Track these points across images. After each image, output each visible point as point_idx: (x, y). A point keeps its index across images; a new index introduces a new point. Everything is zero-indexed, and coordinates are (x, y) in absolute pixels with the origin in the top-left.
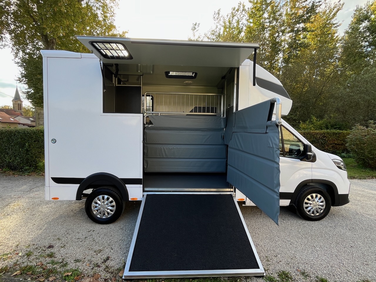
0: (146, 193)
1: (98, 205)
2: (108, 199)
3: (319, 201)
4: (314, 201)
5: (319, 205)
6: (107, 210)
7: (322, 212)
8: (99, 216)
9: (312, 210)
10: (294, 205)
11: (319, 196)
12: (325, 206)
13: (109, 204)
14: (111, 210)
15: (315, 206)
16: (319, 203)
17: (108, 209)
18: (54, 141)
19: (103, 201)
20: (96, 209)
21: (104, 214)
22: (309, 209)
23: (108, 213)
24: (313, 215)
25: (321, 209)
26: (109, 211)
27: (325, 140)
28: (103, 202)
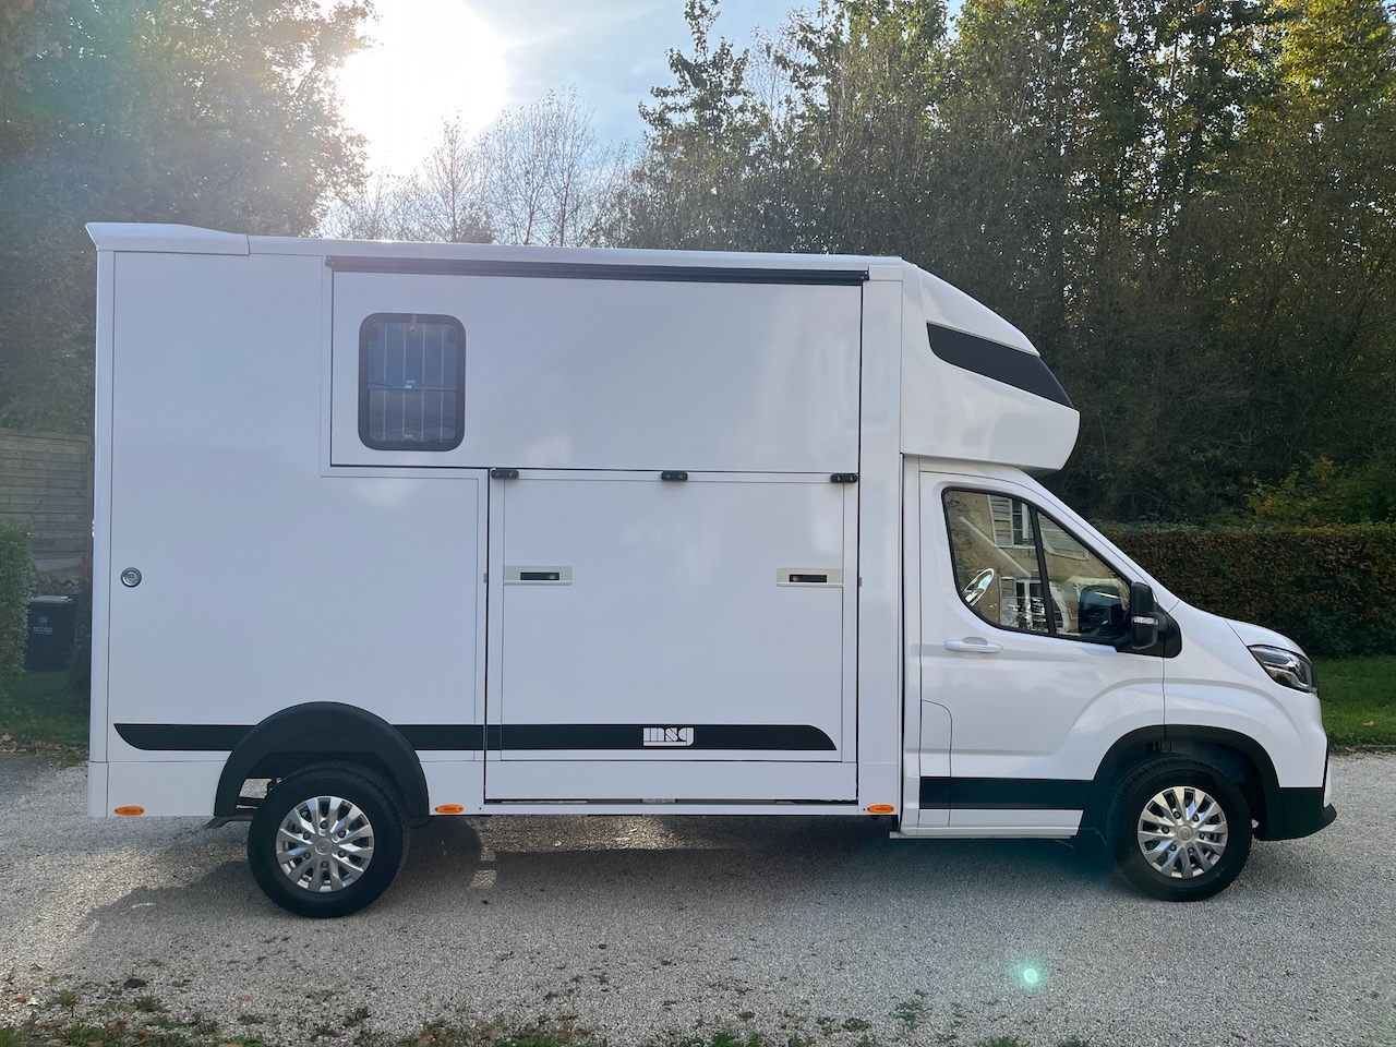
1: (301, 836)
2: (343, 811)
3: (1199, 815)
4: (1179, 815)
5: (1202, 835)
6: (337, 857)
7: (1214, 862)
8: (303, 884)
9: (1173, 855)
10: (1098, 832)
12: (1225, 838)
13: (348, 832)
14: (355, 859)
15: (1184, 836)
16: (1200, 826)
17: (343, 853)
18: (133, 577)
19: (323, 819)
20: (293, 853)
21: (326, 876)
22: (1161, 848)
23: (343, 871)
24: (1179, 875)
25: (1213, 853)
26: (345, 860)
27: (1367, 572)
28: (325, 826)
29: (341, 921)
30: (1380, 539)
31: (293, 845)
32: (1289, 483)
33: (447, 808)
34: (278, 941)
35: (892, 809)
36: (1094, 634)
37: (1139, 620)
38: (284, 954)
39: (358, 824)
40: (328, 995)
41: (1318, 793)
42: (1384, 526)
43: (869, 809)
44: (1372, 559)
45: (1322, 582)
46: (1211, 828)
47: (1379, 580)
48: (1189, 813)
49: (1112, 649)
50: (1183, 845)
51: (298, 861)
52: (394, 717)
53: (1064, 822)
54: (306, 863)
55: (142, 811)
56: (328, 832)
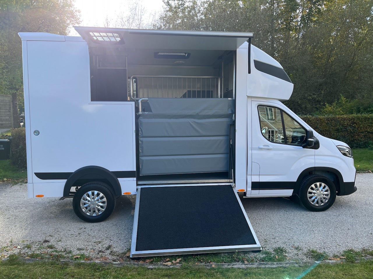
0: (140, 187)
3: (323, 190)
4: (318, 190)
5: (324, 195)
6: (97, 207)
7: (326, 201)
8: (88, 214)
9: (316, 200)
10: (297, 195)
11: (323, 185)
12: (329, 195)
13: (100, 200)
14: (102, 207)
15: (319, 195)
16: (323, 192)
17: (98, 205)
18: (37, 133)
19: (93, 197)
20: (85, 206)
21: (94, 212)
22: (313, 198)
23: (99, 210)
24: (317, 205)
25: (326, 199)
26: (99, 207)
28: (93, 198)
29: (99, 223)
30: (358, 118)
31: (85, 204)
32: (334, 104)
33: (126, 193)
34: (83, 229)
35: (244, 190)
36: (296, 143)
37: (310, 139)
38: (85, 232)
39: (102, 198)
40: (100, 242)
41: (353, 183)
42: (359, 115)
43: (238, 191)
44: (356, 124)
45: (343, 130)
46: (326, 193)
47: (358, 129)
48: (320, 189)
49: (301, 147)
50: (319, 197)
51: (86, 208)
52: (111, 170)
53: (288, 193)
54: (89, 208)
55: (43, 196)
56: (94, 200)
